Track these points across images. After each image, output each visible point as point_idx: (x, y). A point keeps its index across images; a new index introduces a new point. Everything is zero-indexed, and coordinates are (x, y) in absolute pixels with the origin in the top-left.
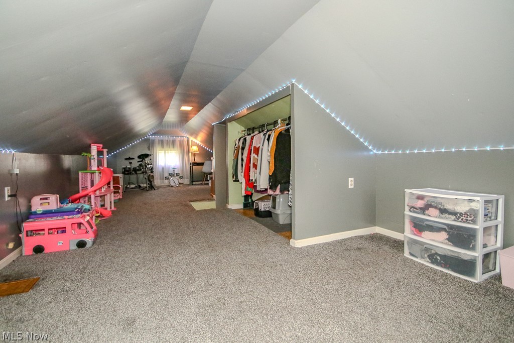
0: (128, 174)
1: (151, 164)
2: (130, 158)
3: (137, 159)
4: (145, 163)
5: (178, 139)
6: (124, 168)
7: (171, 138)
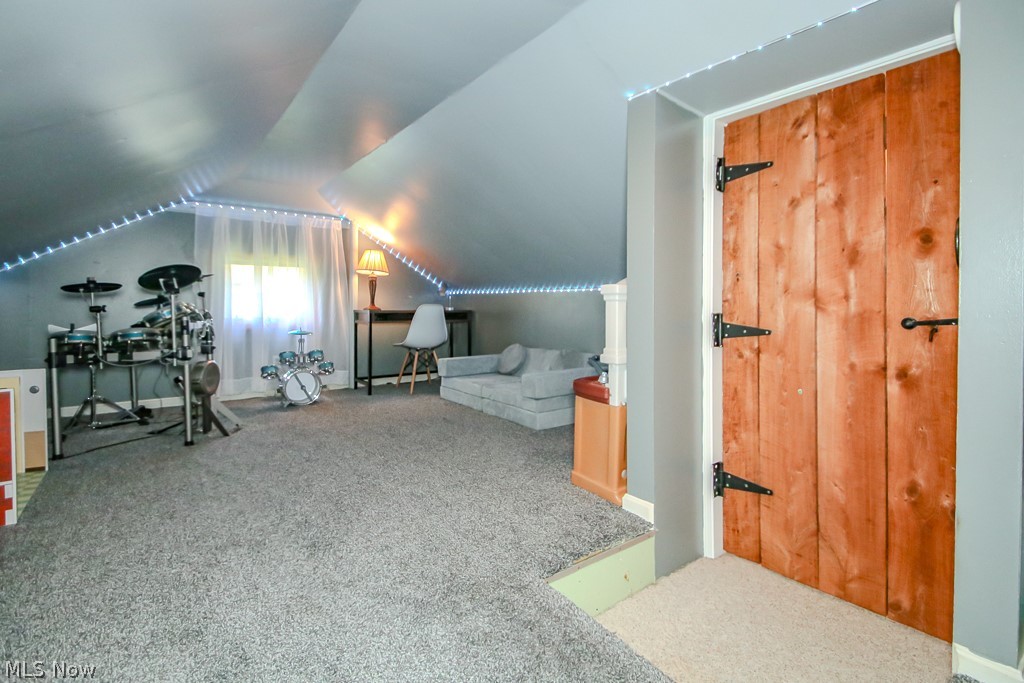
0: (81, 364)
1: (207, 316)
2: (92, 287)
3: (132, 292)
4: (179, 309)
5: (309, 223)
6: (59, 337)
7: (284, 218)
